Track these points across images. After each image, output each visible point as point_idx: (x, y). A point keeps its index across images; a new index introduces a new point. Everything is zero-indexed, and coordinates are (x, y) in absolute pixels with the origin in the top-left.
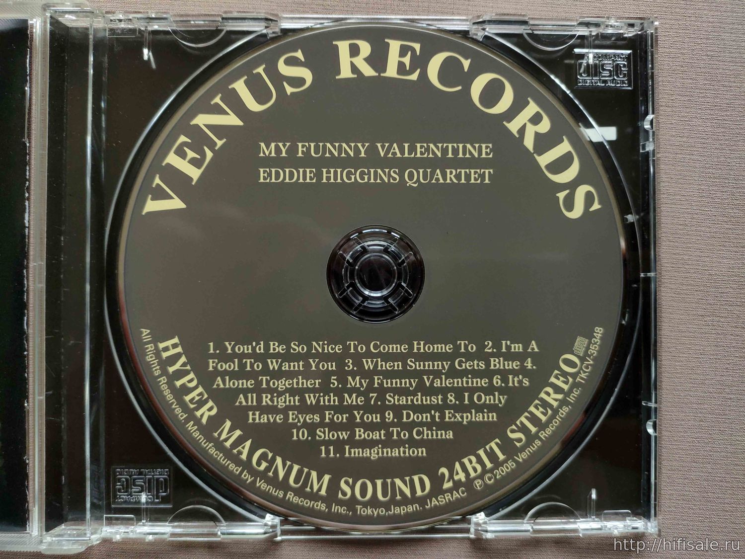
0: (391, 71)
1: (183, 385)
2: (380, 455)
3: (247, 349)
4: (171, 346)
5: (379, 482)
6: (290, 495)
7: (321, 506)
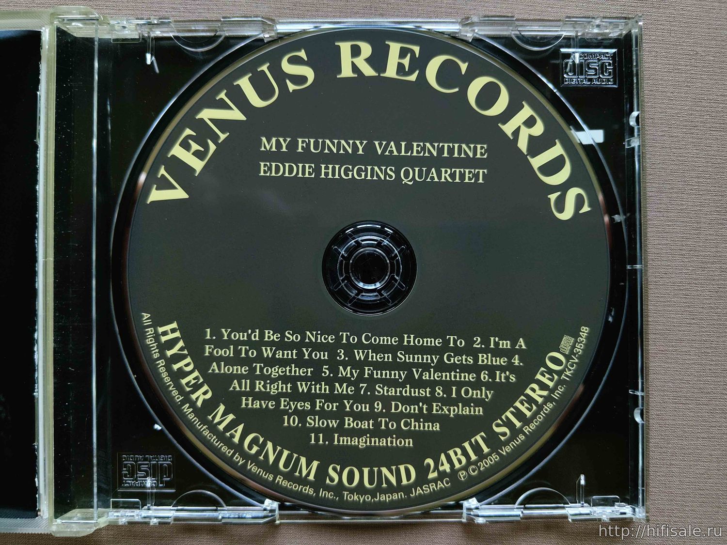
0: (391, 72)
1: (180, 369)
2: (368, 444)
3: (242, 336)
4: (170, 331)
5: (366, 471)
6: (279, 479)
7: (309, 491)
